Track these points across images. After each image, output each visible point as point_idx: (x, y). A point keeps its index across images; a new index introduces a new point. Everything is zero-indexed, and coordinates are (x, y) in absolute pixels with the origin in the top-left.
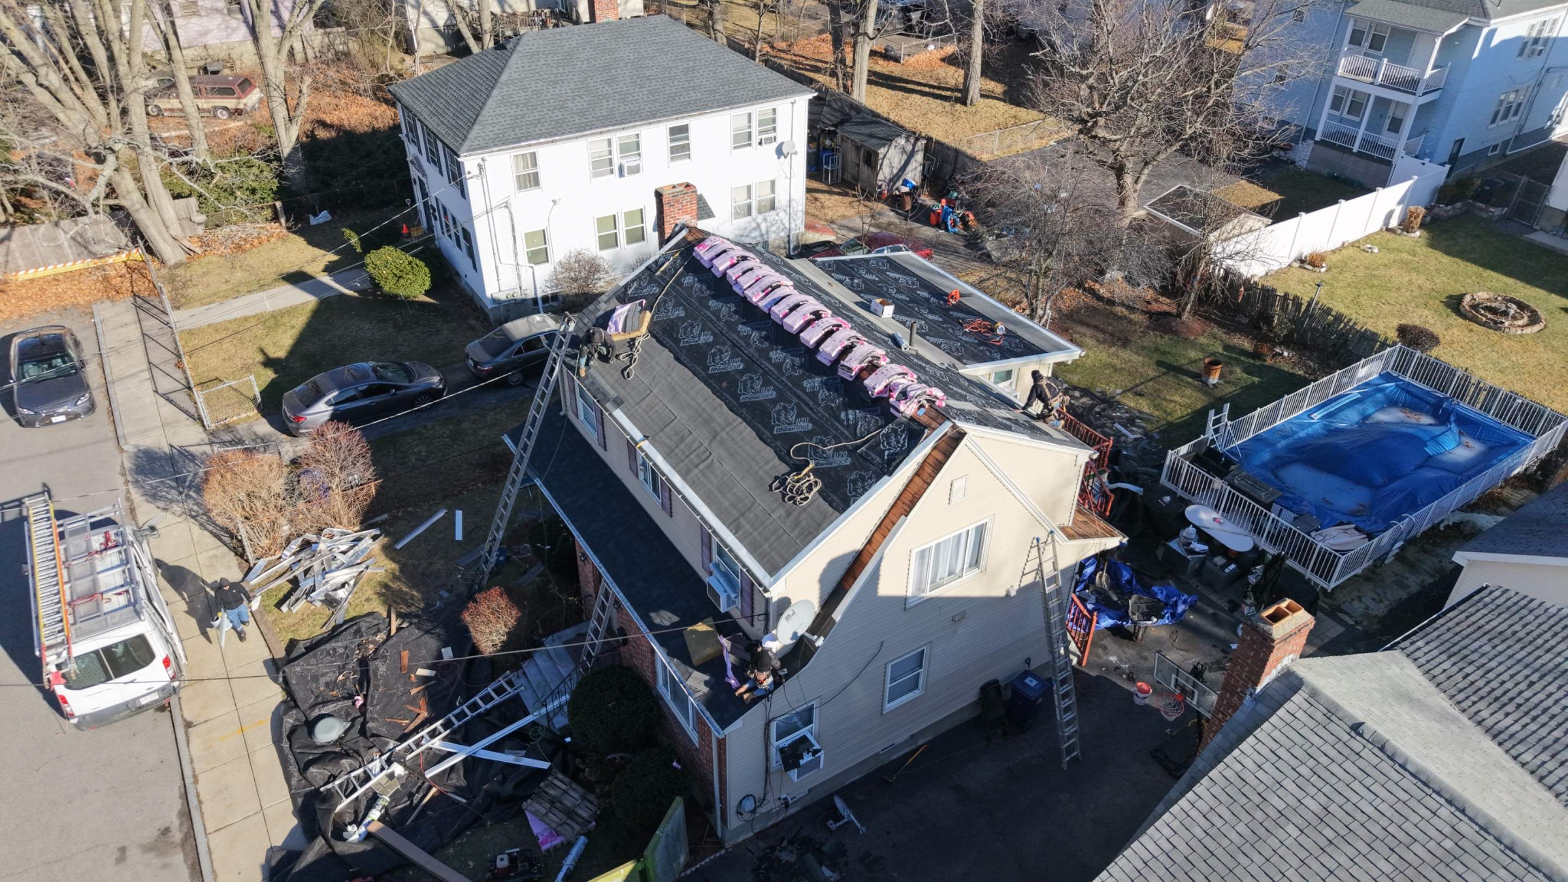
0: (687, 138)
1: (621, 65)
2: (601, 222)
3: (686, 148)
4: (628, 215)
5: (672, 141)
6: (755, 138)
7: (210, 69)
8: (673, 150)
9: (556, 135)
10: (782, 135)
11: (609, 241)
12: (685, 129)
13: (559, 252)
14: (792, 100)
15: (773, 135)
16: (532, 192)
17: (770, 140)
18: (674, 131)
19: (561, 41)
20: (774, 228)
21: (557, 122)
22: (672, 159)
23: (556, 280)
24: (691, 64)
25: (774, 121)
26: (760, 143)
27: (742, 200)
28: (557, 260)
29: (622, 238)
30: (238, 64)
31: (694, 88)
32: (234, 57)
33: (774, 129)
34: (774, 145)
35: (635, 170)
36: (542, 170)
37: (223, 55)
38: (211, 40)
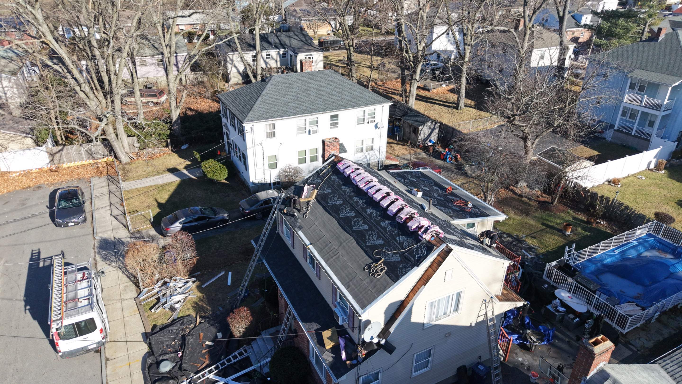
0: (338, 120)
1: (312, 89)
2: (300, 152)
3: (337, 123)
4: (311, 150)
5: (331, 120)
6: (366, 121)
7: (148, 86)
8: (332, 124)
9: (283, 116)
10: (377, 120)
11: (302, 161)
12: (337, 116)
13: (282, 165)
14: (382, 105)
15: (373, 120)
16: (273, 139)
17: (372, 122)
18: (332, 117)
19: (288, 79)
20: (372, 158)
21: (284, 111)
22: (331, 128)
23: (279, 176)
24: (341, 90)
25: (374, 114)
26: (368, 123)
27: (360, 146)
28: (280, 168)
29: (308, 160)
30: (159, 85)
31: (342, 99)
32: (158, 82)
33: (374, 117)
34: (374, 124)
35: (315, 132)
36: (276, 130)
37: (154, 81)
38: (150, 76)
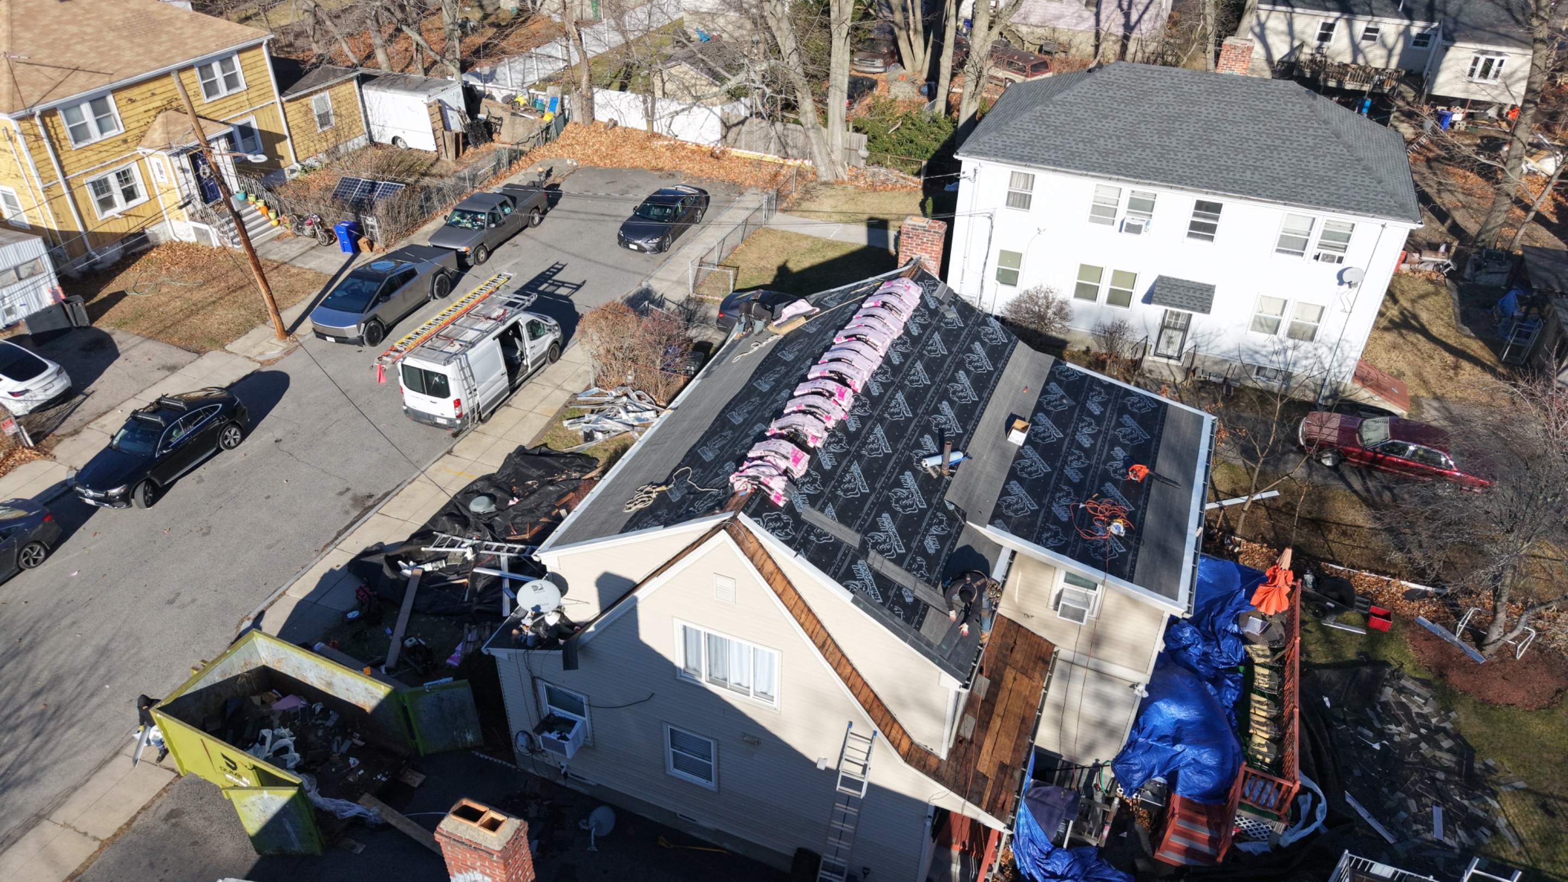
0: (1217, 219)
2: (1085, 270)
3: (1212, 228)
4: (1118, 275)
5: (1195, 215)
6: (1312, 249)
8: (1194, 225)
9: (1060, 165)
10: (1353, 257)
11: (1086, 291)
12: (1217, 208)
13: (1028, 282)
14: (1383, 222)
15: (1338, 254)
16: (1017, 214)
17: (1330, 259)
18: (1200, 205)
20: (1304, 362)
21: (1072, 153)
22: (1190, 235)
23: (1016, 307)
25: (1348, 238)
26: (1317, 258)
27: (1271, 313)
28: (1024, 288)
29: (1103, 294)
31: (1256, 168)
33: (1345, 248)
34: (1338, 267)
35: (1135, 229)
36: (1035, 194)
